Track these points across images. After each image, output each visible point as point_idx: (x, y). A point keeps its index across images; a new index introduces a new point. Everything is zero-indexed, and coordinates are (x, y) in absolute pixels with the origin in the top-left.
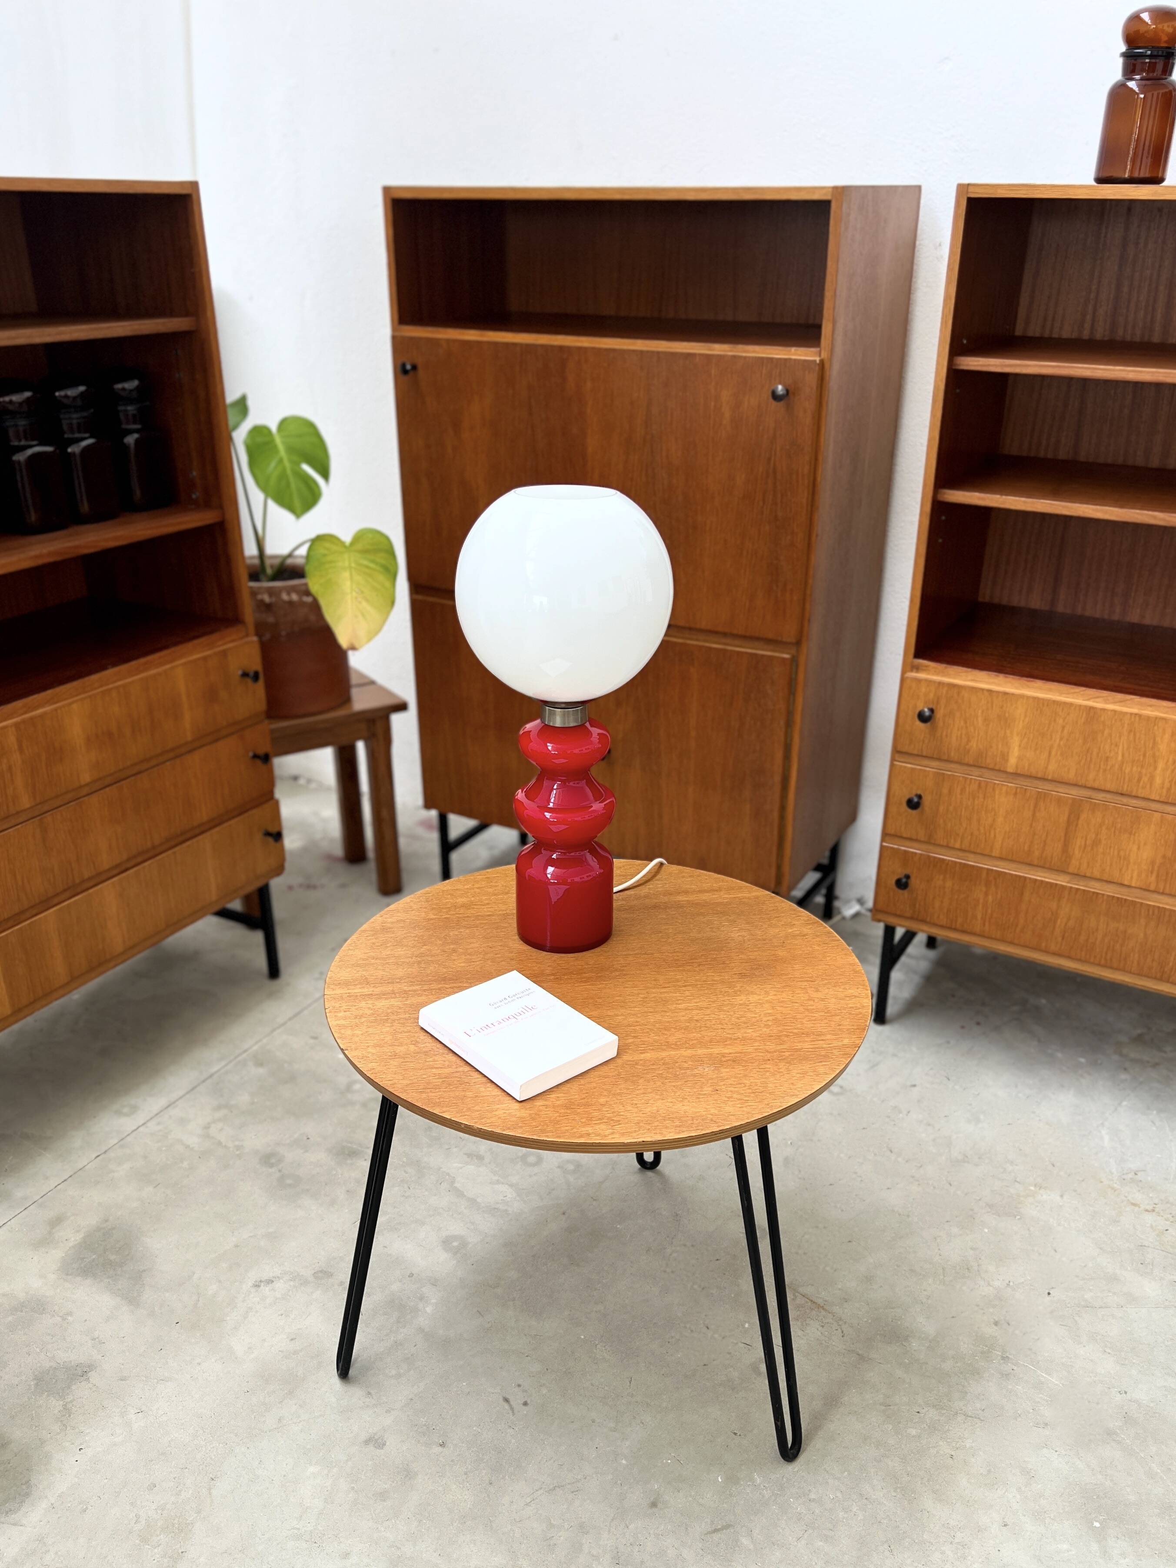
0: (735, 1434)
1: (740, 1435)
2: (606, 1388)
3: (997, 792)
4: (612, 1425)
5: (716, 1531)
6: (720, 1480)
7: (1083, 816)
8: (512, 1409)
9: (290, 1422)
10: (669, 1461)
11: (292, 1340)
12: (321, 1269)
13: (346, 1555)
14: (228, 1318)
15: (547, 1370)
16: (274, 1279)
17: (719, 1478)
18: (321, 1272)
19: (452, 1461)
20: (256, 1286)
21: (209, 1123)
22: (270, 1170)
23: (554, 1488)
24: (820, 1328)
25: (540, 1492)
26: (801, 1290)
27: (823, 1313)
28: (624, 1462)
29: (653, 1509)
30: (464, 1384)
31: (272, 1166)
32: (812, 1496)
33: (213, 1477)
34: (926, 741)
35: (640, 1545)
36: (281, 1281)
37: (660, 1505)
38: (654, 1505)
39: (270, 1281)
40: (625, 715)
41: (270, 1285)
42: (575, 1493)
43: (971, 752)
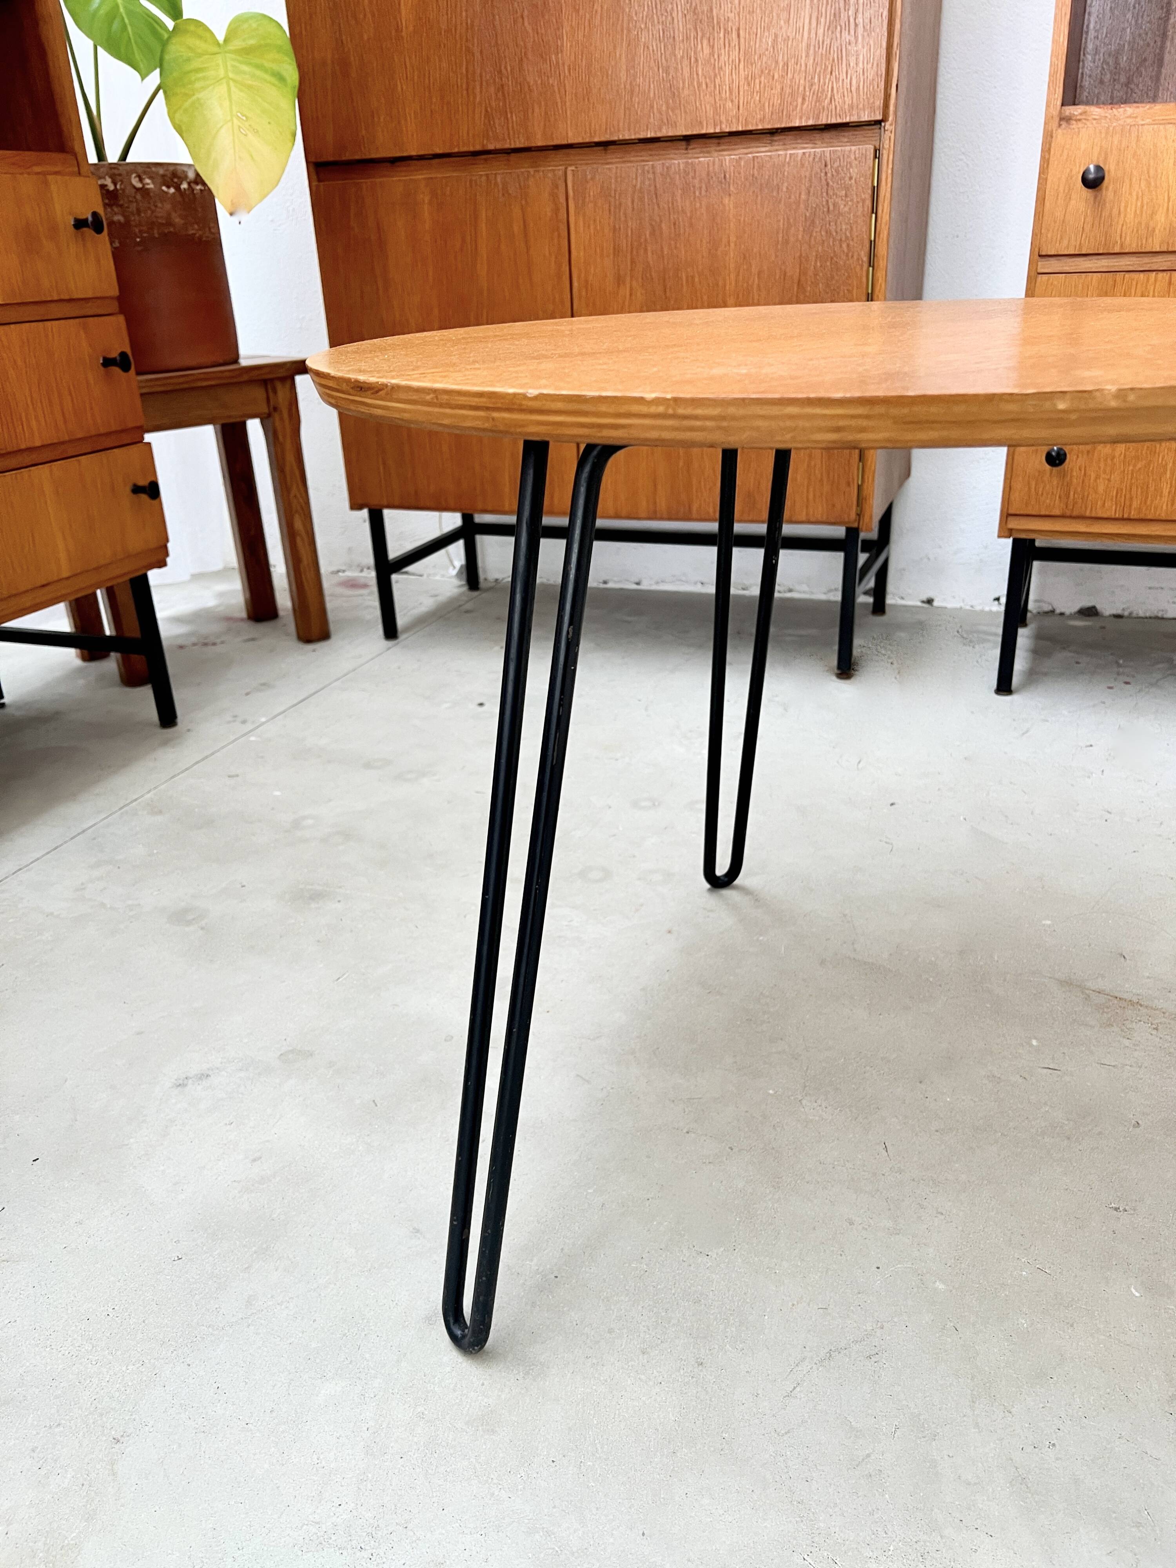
0: (1116, 1209)
4: (888, 1224)
9: (271, 1303)
10: (1025, 1273)
11: (254, 1160)
12: (290, 1048)
14: (132, 1140)
15: (731, 1149)
16: (210, 1073)
17: (1133, 1290)
19: (611, 1331)
20: (181, 1085)
21: (83, 884)
22: (187, 929)
23: (830, 1355)
24: (1154, 1032)
25: (804, 1367)
26: (1089, 984)
27: (1144, 1011)
28: (940, 1286)
31: (189, 923)
33: (118, 1436)
35: (1054, 1445)
36: (223, 1073)
39: (204, 1076)
40: (631, 295)
41: (204, 1082)
42: (874, 1359)
43: (1157, 231)
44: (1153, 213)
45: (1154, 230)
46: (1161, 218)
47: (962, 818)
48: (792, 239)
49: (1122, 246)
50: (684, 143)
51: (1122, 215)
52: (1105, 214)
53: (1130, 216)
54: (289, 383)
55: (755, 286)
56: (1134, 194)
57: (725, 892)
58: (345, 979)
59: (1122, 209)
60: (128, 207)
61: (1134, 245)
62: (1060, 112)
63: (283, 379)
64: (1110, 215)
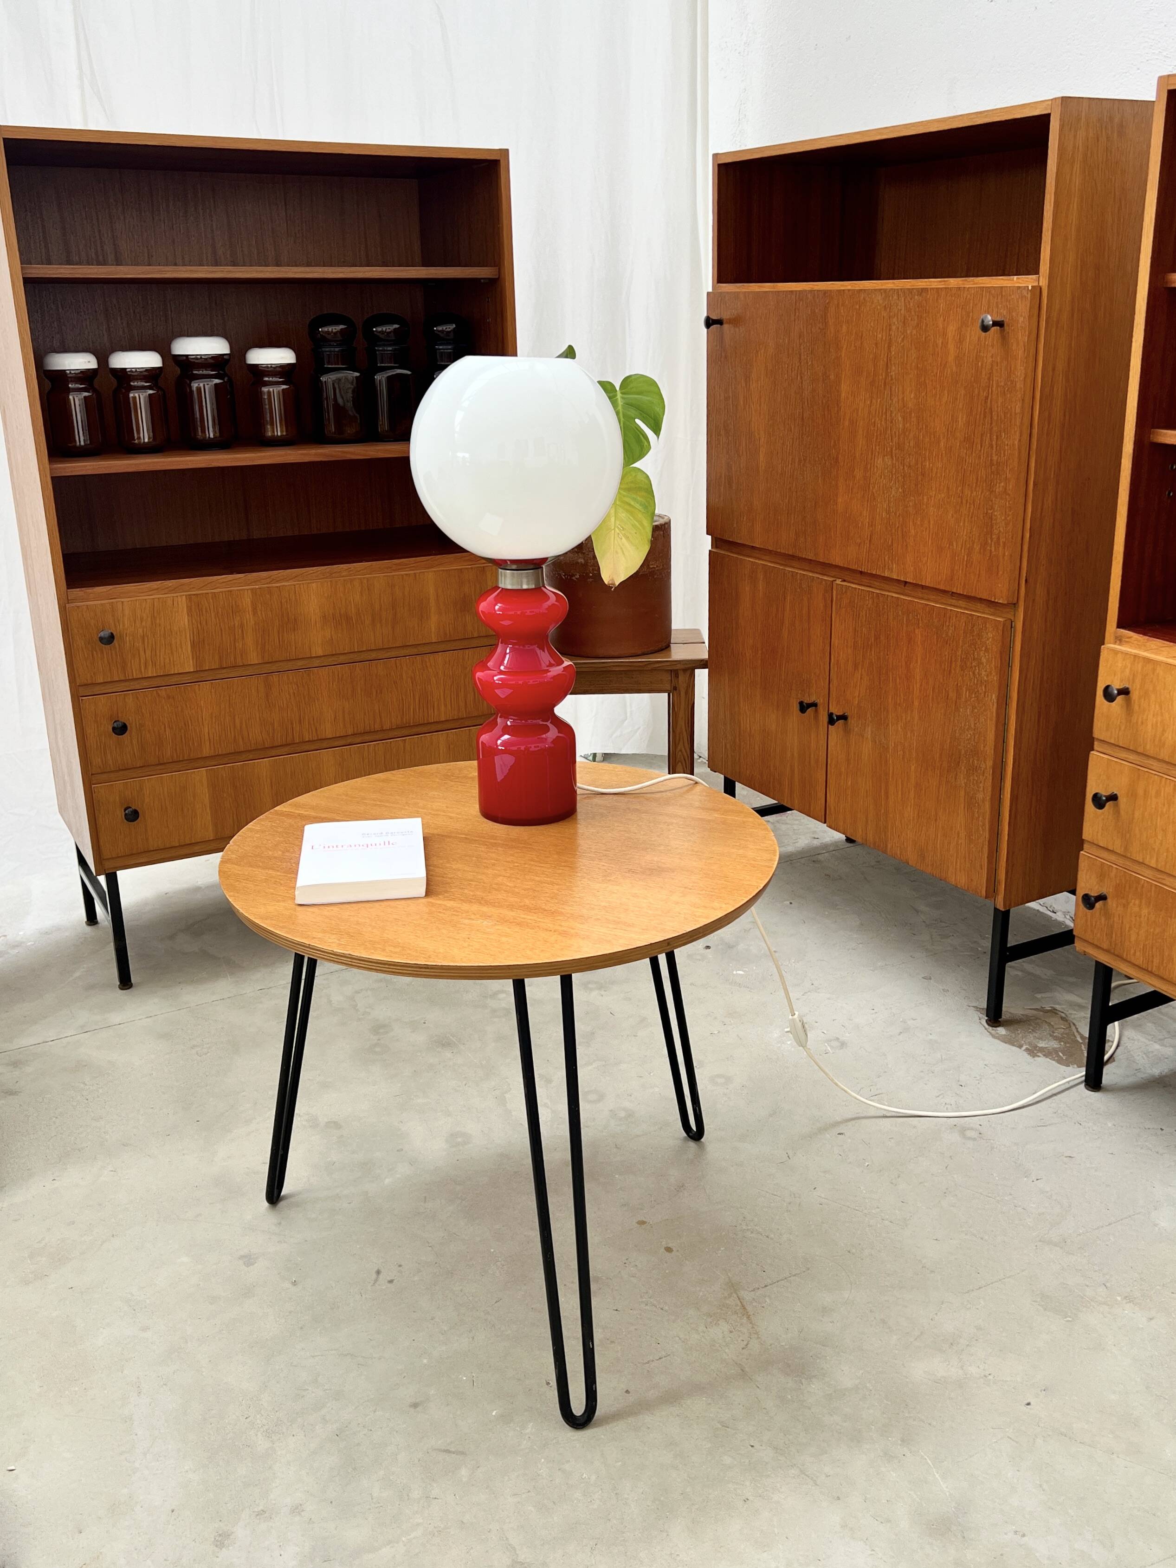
1: (551, 1387)
2: (471, 1298)
4: (445, 1328)
5: (448, 1451)
6: (494, 1414)
8: (376, 1280)
9: (203, 1220)
10: (465, 1378)
13: (145, 1329)
15: (436, 1263)
17: (495, 1412)
18: (335, 1122)
19: (290, 1298)
21: (361, 990)
22: (372, 1037)
25: (333, 1352)
27: (744, 1320)
29: (411, 1409)
30: (358, 1246)
31: (377, 1034)
32: (567, 1467)
33: (115, 1235)
34: (1123, 728)
37: (419, 1409)
38: (415, 1405)
40: (861, 678)
43: (1166, 745)
44: (1164, 731)
45: (1164, 744)
46: (1168, 736)
49: (1145, 748)
51: (1144, 726)
53: (1150, 726)
54: (689, 672)
55: (931, 697)
56: (1152, 712)
60: (588, 555)
61: (1152, 752)
62: (1115, 632)
63: (685, 670)
64: (1137, 722)
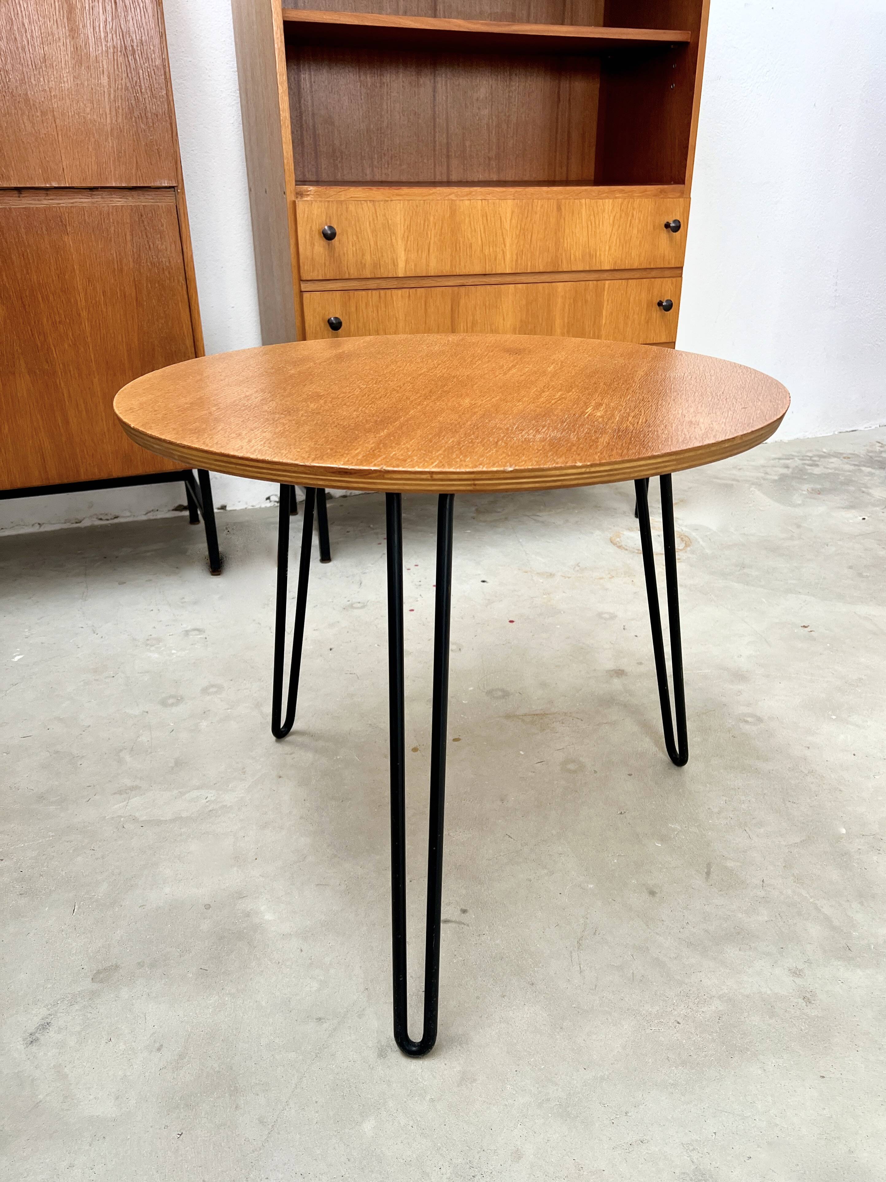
0: (621, 814)
3: (394, 299)
4: (546, 871)
6: (660, 845)
7: (462, 302)
11: (158, 1050)
14: (41, 1097)
16: (47, 1021)
17: (657, 844)
20: (32, 1042)
24: (564, 725)
25: (574, 956)
26: (517, 713)
27: (551, 716)
29: (656, 896)
36: (59, 1015)
39: (44, 1026)
41: (51, 1029)
42: (597, 934)
43: (367, 266)
44: (363, 255)
45: (365, 265)
46: (368, 257)
47: (376, 645)
48: (125, 268)
49: (349, 274)
50: (16, 192)
51: (346, 255)
52: (336, 255)
53: (351, 255)
56: (351, 243)
57: (289, 738)
58: (79, 908)
59: (345, 252)
61: (356, 274)
62: (295, 189)
64: (339, 255)
